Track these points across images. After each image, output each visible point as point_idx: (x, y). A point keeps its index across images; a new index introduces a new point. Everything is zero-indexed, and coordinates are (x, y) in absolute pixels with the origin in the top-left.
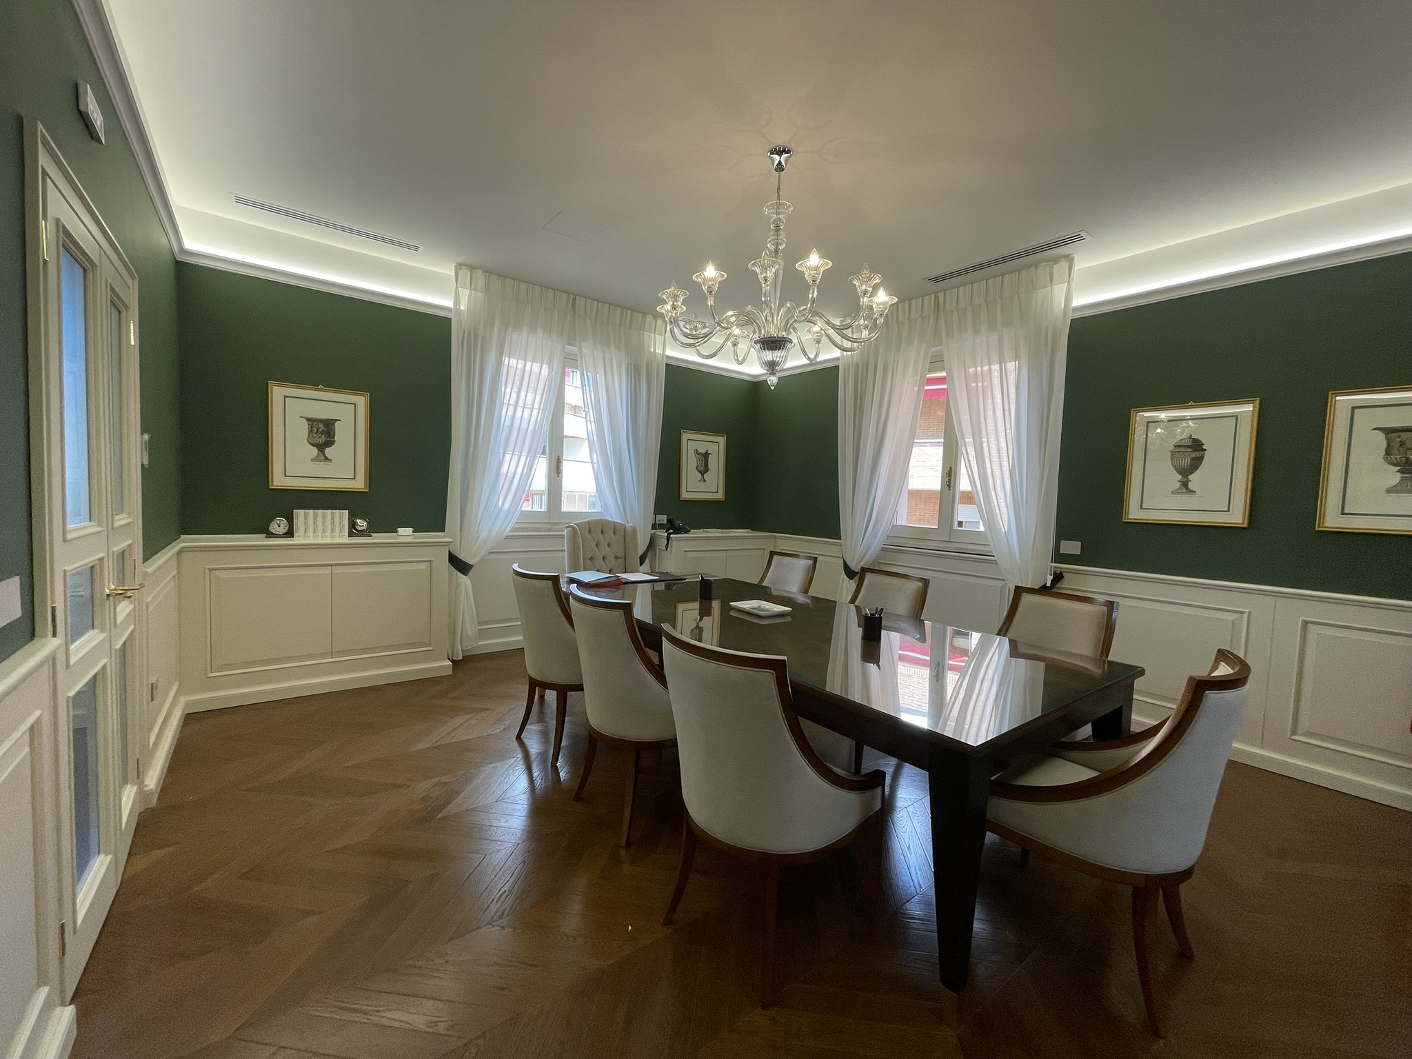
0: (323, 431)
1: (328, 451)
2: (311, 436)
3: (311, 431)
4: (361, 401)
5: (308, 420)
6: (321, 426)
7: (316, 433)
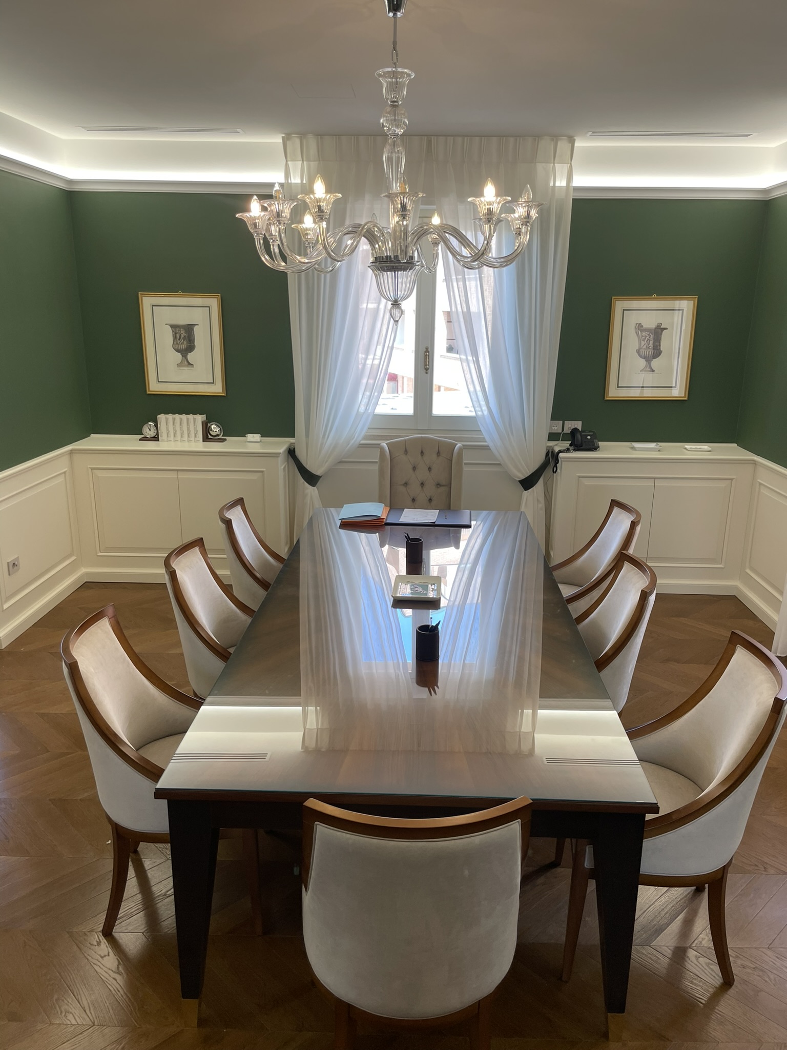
0: (184, 336)
1: (190, 356)
2: (175, 343)
3: (175, 338)
4: (214, 303)
5: (172, 326)
6: (183, 332)
7: (179, 339)
